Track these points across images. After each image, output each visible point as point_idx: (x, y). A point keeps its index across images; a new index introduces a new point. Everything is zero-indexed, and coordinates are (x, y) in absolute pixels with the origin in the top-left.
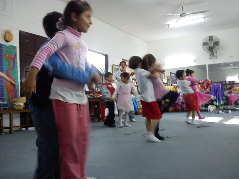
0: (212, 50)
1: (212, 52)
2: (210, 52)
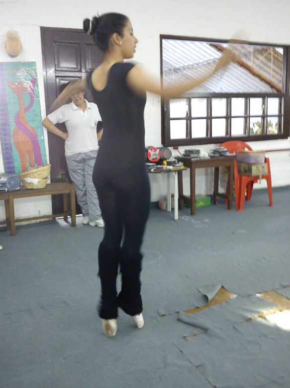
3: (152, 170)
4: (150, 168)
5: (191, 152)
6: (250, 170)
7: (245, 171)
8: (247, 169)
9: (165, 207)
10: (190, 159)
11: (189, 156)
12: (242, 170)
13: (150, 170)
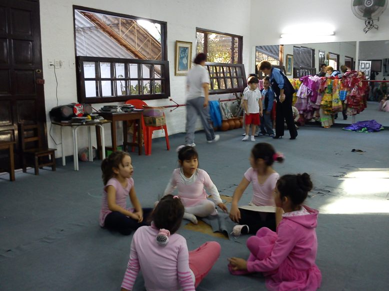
0: (370, 15)
1: (370, 18)
2: (366, 18)
3: (84, 123)
4: (82, 121)
5: (111, 107)
6: (154, 122)
7: (151, 123)
8: (152, 121)
9: (86, 158)
10: (111, 114)
11: (110, 111)
12: (147, 122)
13: (83, 123)
